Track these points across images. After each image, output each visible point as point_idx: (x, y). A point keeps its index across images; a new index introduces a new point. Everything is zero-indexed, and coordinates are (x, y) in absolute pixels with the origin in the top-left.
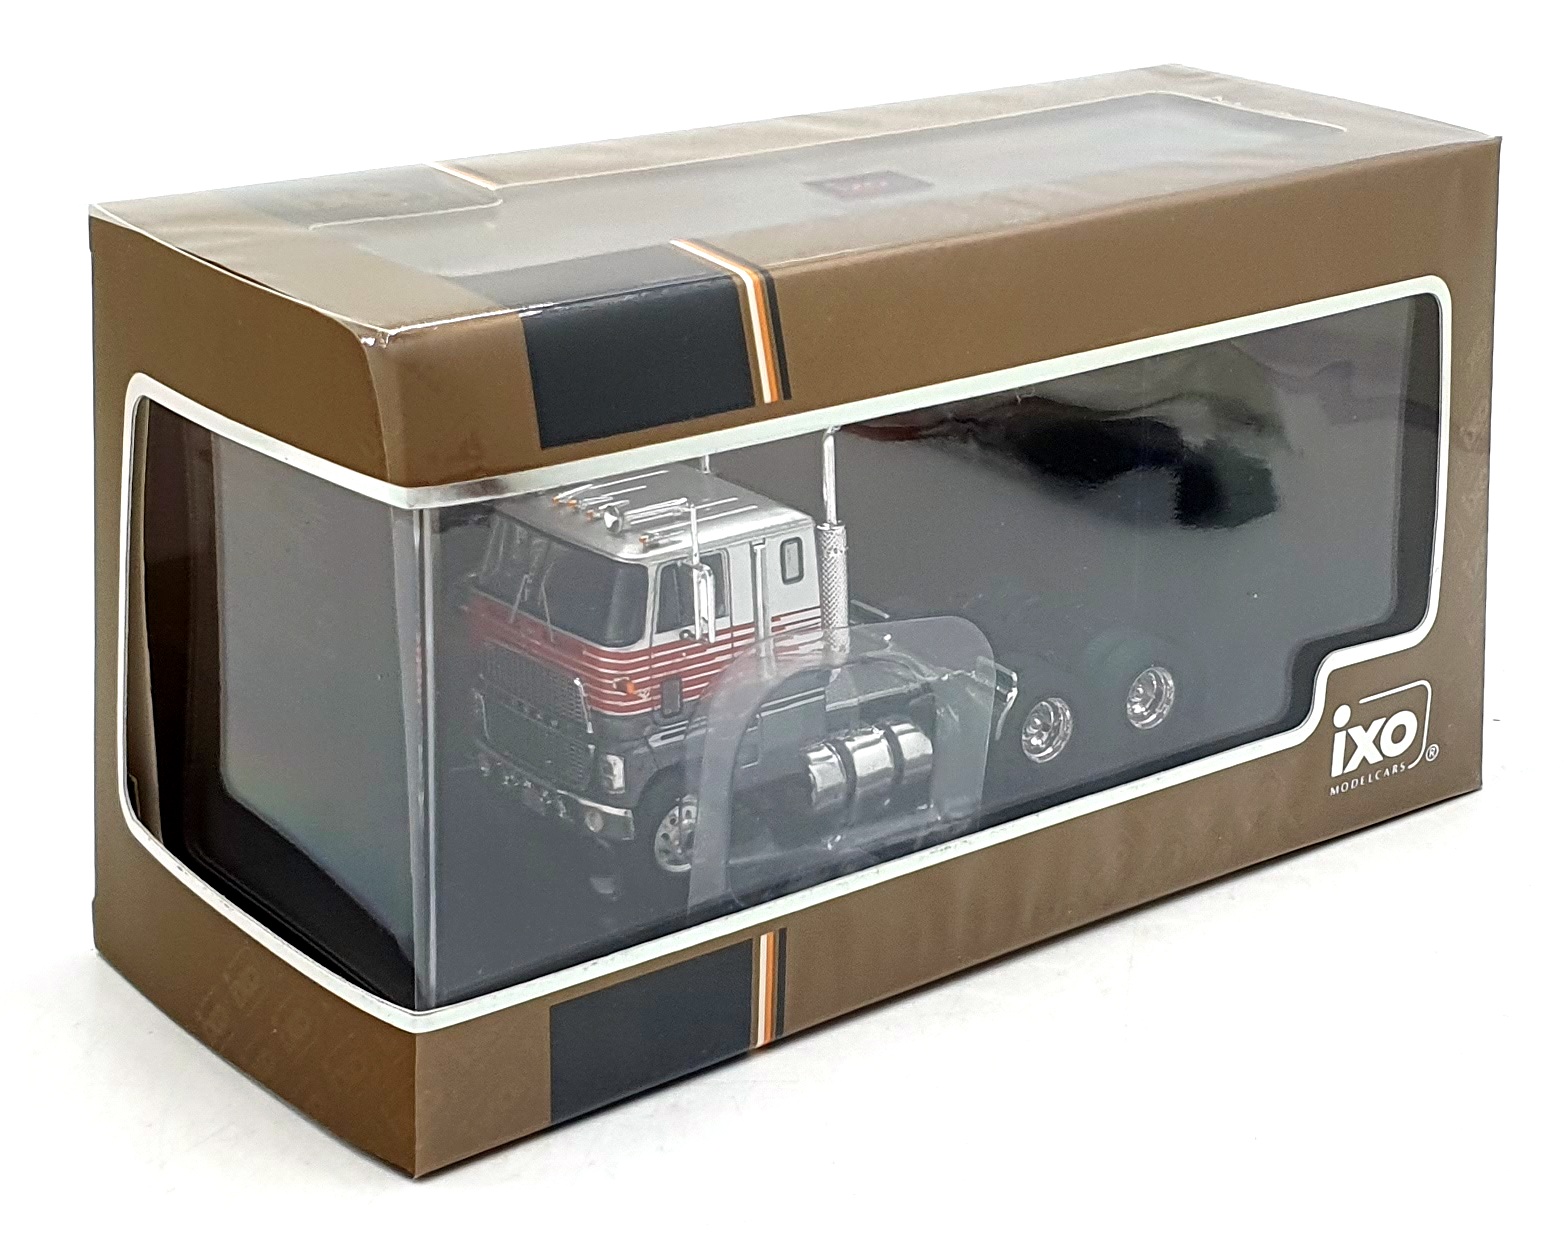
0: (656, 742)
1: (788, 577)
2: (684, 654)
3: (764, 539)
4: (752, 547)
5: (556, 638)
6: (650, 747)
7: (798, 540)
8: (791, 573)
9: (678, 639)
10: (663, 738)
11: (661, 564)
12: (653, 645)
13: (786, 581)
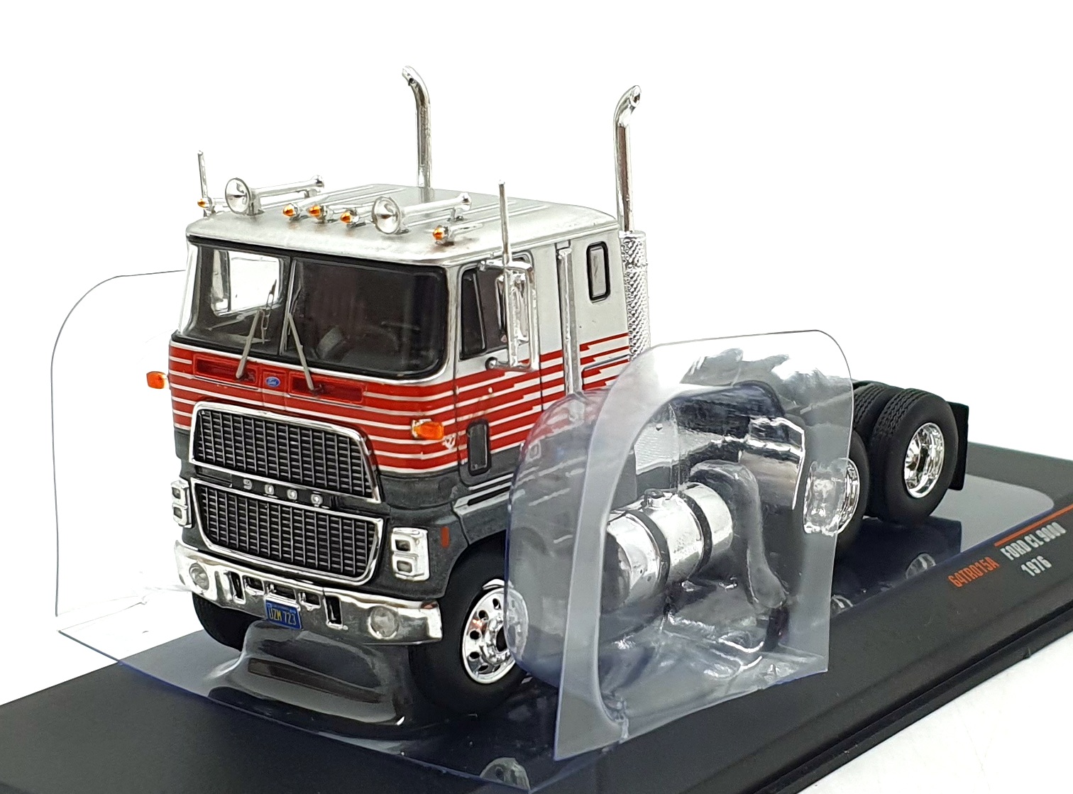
0: (463, 508)
1: (595, 294)
2: (490, 390)
3: (569, 241)
4: (557, 251)
5: (314, 382)
6: (456, 514)
7: (603, 245)
8: (599, 289)
9: (484, 369)
10: (470, 503)
11: (463, 265)
12: (458, 376)
13: (592, 298)
